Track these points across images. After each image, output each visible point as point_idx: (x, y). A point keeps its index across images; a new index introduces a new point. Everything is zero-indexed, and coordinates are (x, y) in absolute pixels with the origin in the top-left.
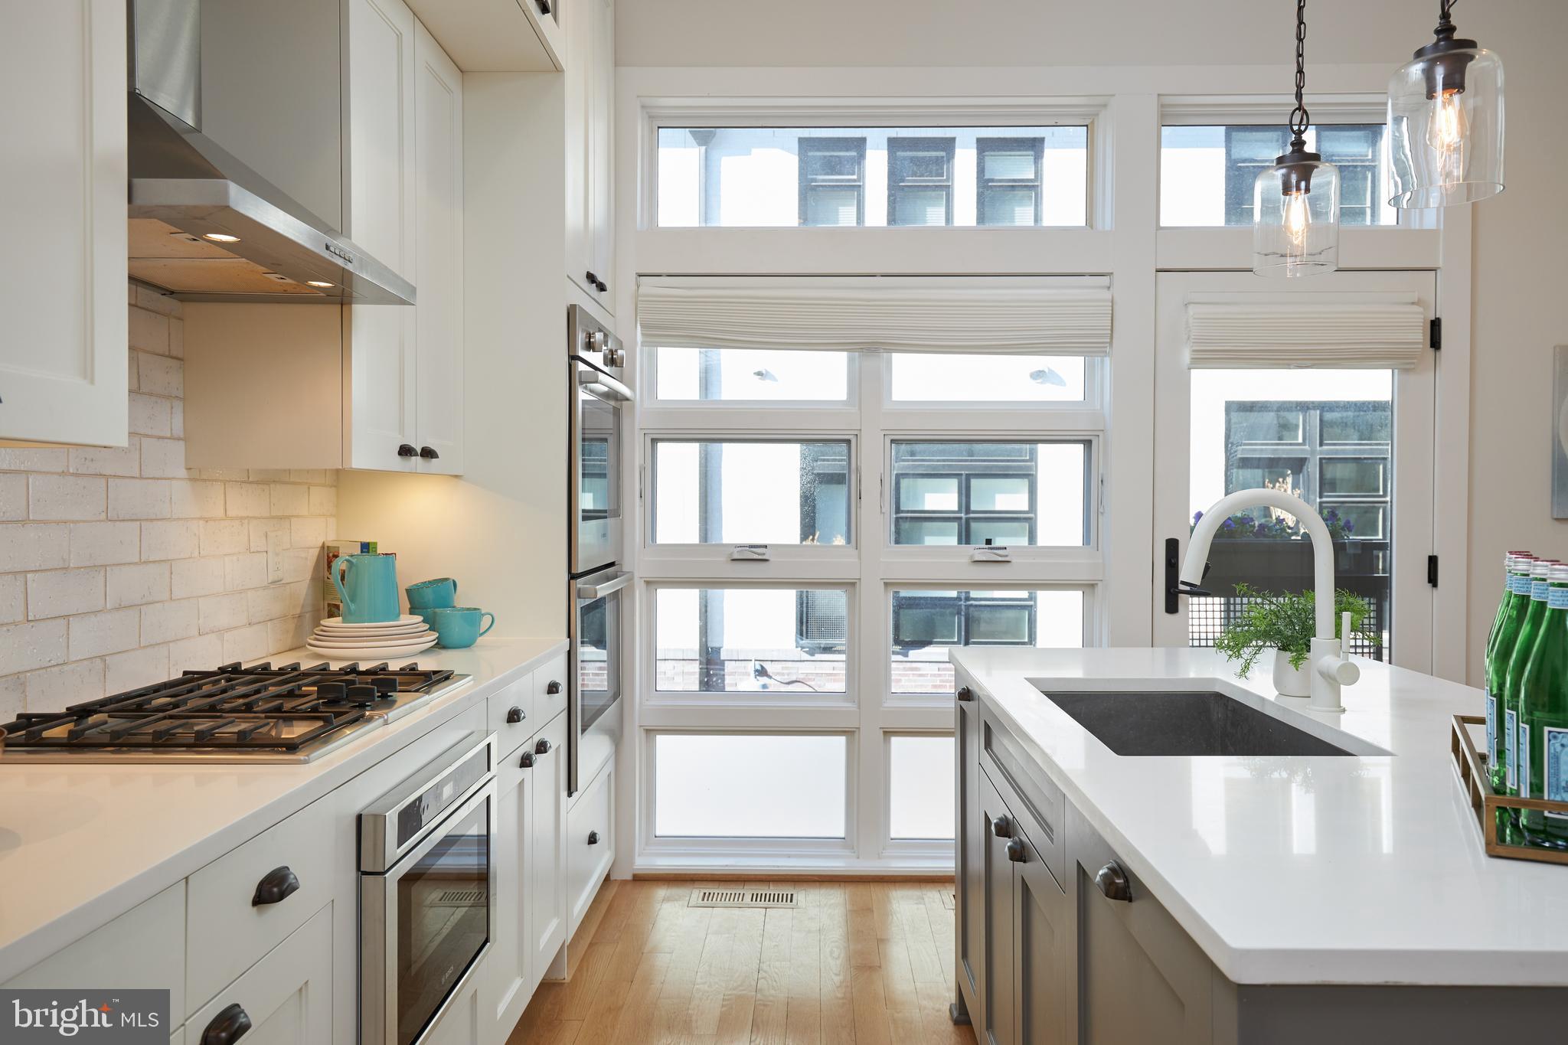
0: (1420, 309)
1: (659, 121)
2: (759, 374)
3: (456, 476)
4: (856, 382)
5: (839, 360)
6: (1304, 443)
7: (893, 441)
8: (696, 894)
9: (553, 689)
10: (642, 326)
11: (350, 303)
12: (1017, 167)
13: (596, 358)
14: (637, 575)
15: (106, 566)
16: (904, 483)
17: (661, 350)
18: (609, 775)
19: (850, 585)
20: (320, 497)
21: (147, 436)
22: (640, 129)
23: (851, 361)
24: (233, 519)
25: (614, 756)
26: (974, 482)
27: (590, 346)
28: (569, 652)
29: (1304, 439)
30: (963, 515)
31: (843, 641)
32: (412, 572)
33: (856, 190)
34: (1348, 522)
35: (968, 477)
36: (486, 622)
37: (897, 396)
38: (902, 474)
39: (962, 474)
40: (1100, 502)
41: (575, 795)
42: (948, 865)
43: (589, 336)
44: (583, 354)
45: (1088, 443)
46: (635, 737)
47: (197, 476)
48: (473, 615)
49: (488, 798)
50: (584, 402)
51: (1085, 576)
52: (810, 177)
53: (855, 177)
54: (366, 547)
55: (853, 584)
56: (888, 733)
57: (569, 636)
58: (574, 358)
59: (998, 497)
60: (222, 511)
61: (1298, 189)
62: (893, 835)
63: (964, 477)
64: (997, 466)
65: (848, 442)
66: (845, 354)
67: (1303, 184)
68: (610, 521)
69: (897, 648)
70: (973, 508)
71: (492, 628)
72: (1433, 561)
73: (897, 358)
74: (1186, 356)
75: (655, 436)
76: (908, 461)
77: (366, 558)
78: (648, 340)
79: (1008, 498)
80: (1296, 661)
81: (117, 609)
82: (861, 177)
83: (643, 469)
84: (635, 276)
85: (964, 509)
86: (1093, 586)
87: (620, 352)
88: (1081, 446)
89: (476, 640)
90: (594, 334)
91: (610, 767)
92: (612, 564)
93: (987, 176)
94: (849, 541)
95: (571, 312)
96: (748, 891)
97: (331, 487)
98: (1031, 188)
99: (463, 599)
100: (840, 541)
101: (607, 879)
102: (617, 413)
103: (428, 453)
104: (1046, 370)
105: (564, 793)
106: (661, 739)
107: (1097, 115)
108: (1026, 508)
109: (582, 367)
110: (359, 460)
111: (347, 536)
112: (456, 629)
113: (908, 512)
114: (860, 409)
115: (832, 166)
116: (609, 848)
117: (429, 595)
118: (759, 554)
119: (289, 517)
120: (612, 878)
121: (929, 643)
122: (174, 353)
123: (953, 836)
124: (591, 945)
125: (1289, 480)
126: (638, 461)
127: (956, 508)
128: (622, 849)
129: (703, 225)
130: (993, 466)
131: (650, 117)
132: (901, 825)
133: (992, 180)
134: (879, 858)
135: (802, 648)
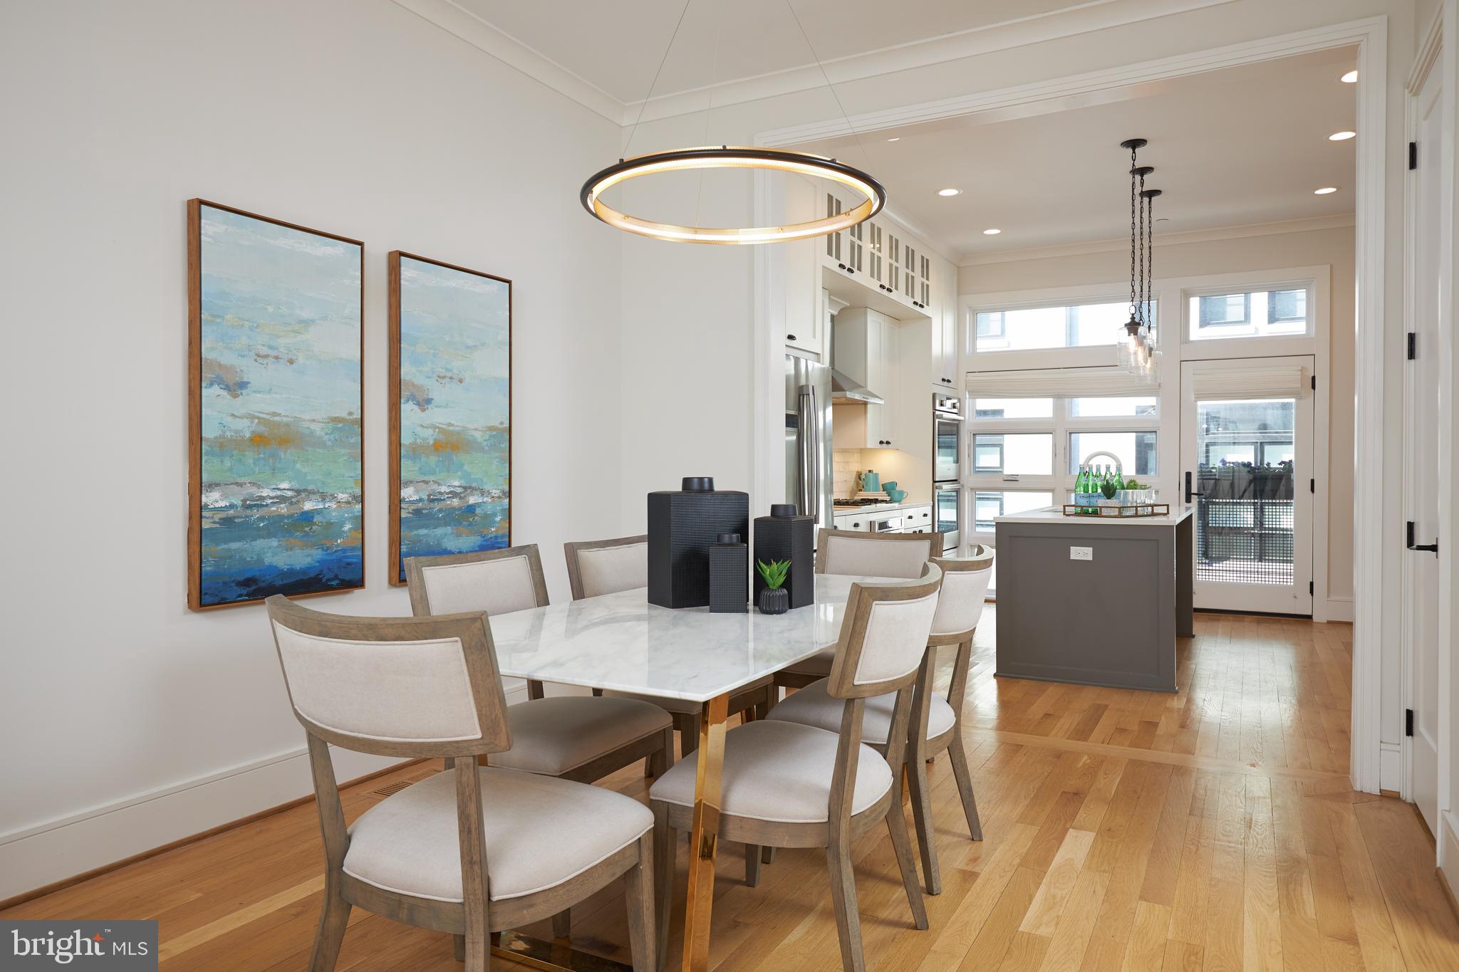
3: (896, 449)
4: (1056, 409)
11: (867, 403)
20: (856, 456)
23: (1054, 402)
32: (884, 479)
36: (905, 495)
39: (1257, 442)
48: (901, 493)
54: (870, 471)
58: (934, 409)
63: (1259, 444)
66: (1051, 399)
71: (907, 497)
72: (1313, 481)
74: (1193, 397)
77: (871, 474)
89: (902, 500)
97: (859, 453)
99: (898, 488)
103: (888, 443)
110: (869, 446)
111: (865, 469)
112: (896, 496)
117: (888, 487)
119: (849, 462)
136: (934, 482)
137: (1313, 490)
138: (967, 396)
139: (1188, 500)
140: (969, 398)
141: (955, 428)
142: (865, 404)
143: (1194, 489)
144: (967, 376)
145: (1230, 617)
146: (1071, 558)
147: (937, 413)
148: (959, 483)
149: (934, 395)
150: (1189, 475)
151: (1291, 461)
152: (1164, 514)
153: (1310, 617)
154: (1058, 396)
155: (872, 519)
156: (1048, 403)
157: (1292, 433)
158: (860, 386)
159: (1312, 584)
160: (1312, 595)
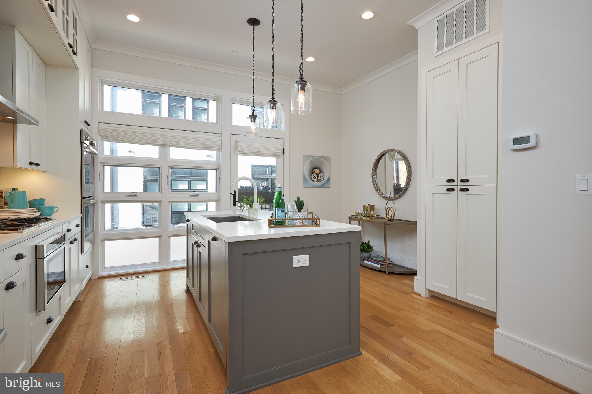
0: (280, 146)
1: (104, 83)
2: (130, 151)
3: (44, 172)
4: (161, 153)
5: (157, 148)
6: (268, 175)
7: (170, 168)
8: (118, 279)
9: (78, 225)
10: (100, 136)
11: (17, 124)
12: (203, 105)
13: (87, 143)
14: (99, 200)
16: (173, 182)
17: (105, 142)
18: (91, 251)
19: (160, 202)
22: (99, 85)
23: (159, 149)
25: (92, 247)
26: (192, 182)
27: (86, 139)
28: (81, 217)
29: (268, 174)
30: (189, 190)
31: (158, 223)
32: (31, 197)
33: (159, 105)
34: (269, 188)
35: (190, 181)
36: (56, 209)
37: (171, 158)
38: (172, 180)
39: (188, 180)
40: (219, 183)
41: (83, 254)
42: (184, 265)
43: (86, 137)
44: (85, 141)
45: (216, 170)
46: (98, 242)
48: (52, 208)
49: (65, 248)
50: (85, 154)
51: (216, 199)
52: (145, 99)
53: (159, 101)
54: (14, 190)
55: (161, 201)
56: (170, 236)
57: (81, 213)
58: (82, 142)
59: (198, 186)
61: (253, 122)
62: (171, 260)
64: (198, 178)
65: (159, 168)
66: (158, 147)
67: (254, 121)
68: (91, 185)
69: (172, 225)
70: (192, 188)
71: (58, 211)
73: (171, 148)
75: (104, 164)
76: (174, 176)
78: (101, 139)
79: (201, 186)
80: (251, 208)
82: (160, 101)
83: (100, 173)
84: (98, 123)
85: (189, 189)
86: (218, 201)
87: (94, 142)
88: (215, 171)
89: (52, 214)
90: (87, 137)
91: (91, 249)
92: (91, 197)
93: (195, 106)
94: (159, 191)
95: (81, 131)
96: (133, 277)
98: (206, 110)
99: (47, 204)
100: (157, 191)
101: (90, 279)
102: (93, 158)
103: (37, 165)
104: (210, 155)
105: (80, 253)
106: (106, 242)
107: (218, 99)
108: (205, 188)
109: (84, 145)
112: (46, 211)
113: (174, 189)
114: (162, 160)
115: (152, 97)
116: (91, 270)
117: (36, 203)
118: (135, 194)
120: (92, 279)
121: (180, 223)
123: (185, 259)
124: (87, 293)
125: (265, 182)
126: (99, 171)
127: (187, 188)
128: (95, 270)
129: (111, 111)
130: (197, 178)
131: (102, 82)
132: (173, 258)
133: (196, 107)
134: (167, 265)
135: (144, 226)
136: (82, 198)
139: (234, 205)
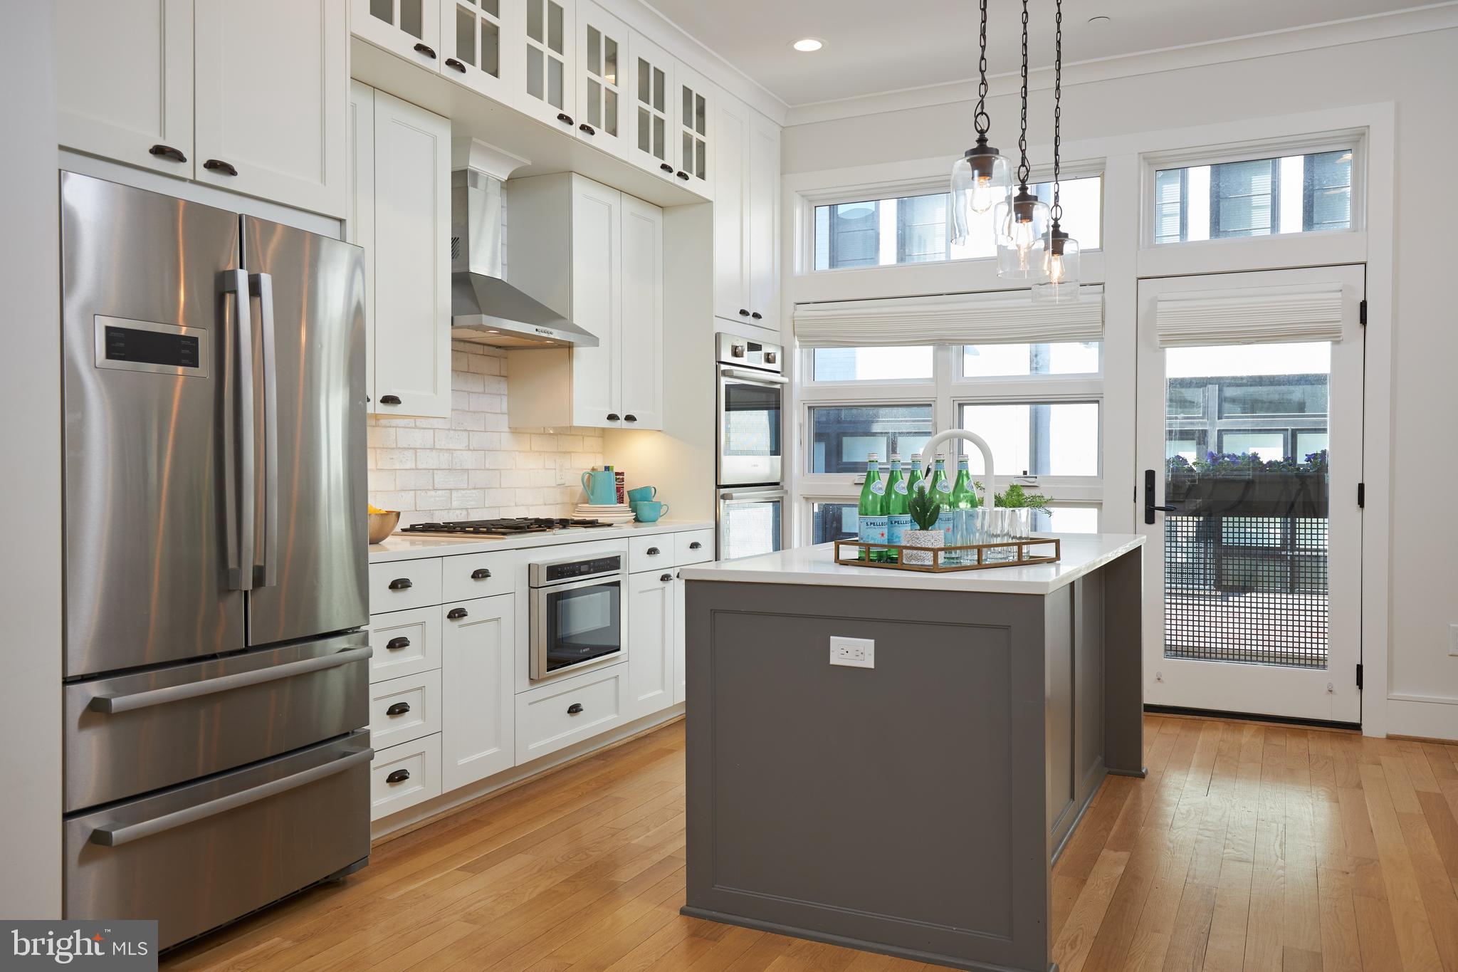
3: (660, 431)
11: (573, 347)
15: (468, 470)
21: (488, 413)
24: (534, 452)
39: (1287, 430)
47: (515, 431)
48: (658, 505)
54: (607, 469)
58: (719, 361)
60: (529, 447)
63: (1290, 432)
72: (1361, 488)
74: (1158, 342)
81: (474, 489)
89: (657, 519)
97: (599, 437)
99: (658, 499)
112: (647, 513)
117: (640, 495)
119: (570, 453)
122: (502, 374)
136: (718, 487)
137: (1361, 502)
138: (797, 343)
139: (1150, 519)
140: (801, 347)
141: (773, 398)
142: (569, 346)
143: (1160, 500)
144: (795, 310)
145: (1220, 723)
146: (831, 663)
147: (723, 367)
148: (782, 487)
149: (718, 337)
150: (1150, 475)
151: (1324, 452)
152: (1051, 561)
153: (1357, 727)
154: (941, 343)
155: (532, 561)
156: (925, 354)
157: (1325, 416)
158: (560, 317)
159: (1360, 668)
160: (1361, 688)
